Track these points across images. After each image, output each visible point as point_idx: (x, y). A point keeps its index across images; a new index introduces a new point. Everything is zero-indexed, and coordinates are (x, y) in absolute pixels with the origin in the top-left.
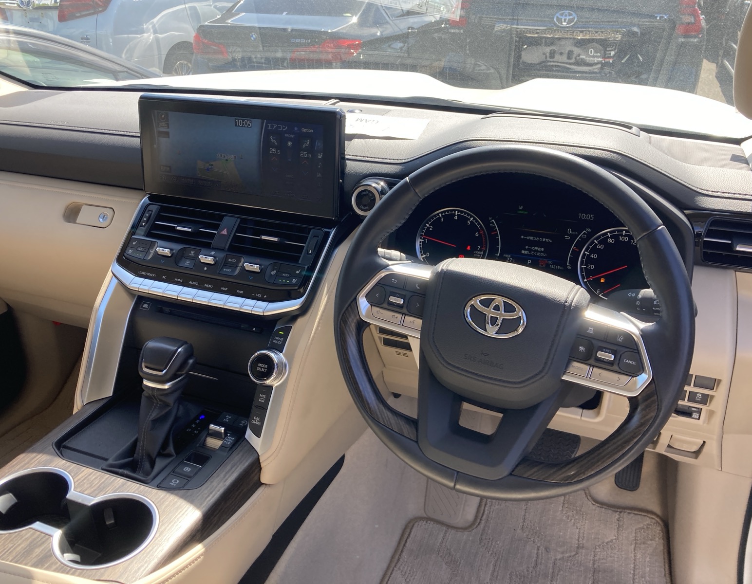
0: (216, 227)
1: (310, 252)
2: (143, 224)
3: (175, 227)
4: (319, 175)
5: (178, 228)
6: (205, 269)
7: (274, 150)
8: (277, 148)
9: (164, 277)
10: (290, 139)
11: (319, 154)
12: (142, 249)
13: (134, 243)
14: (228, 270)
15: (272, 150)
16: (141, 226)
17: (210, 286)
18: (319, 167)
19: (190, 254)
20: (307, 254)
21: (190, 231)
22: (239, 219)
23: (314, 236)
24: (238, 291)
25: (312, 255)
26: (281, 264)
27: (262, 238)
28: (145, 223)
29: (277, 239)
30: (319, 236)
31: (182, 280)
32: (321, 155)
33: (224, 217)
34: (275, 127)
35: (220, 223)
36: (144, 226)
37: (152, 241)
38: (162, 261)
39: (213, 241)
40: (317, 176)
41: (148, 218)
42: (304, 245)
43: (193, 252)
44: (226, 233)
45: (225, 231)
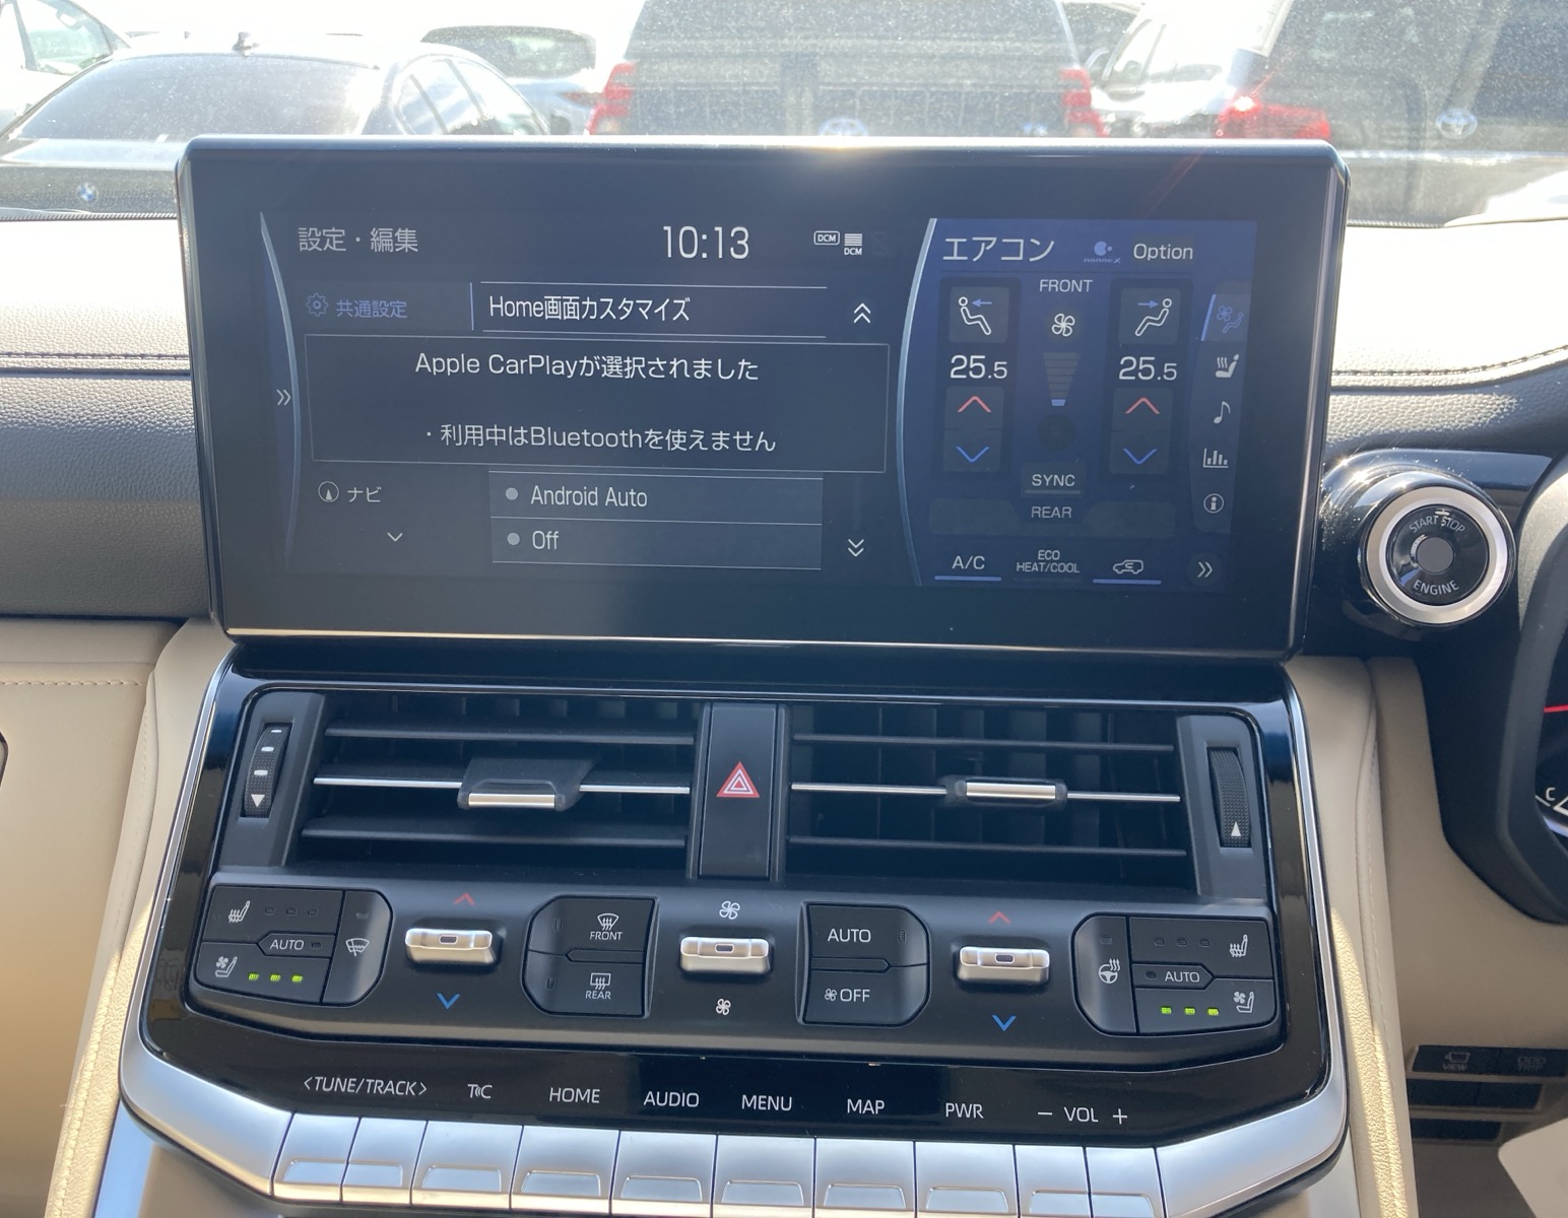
0: (679, 764)
1: (1236, 832)
2: (258, 799)
3: (455, 791)
4: (1215, 461)
5: (477, 800)
6: (723, 1007)
7: (975, 360)
8: (992, 351)
9: (477, 1090)
10: (1068, 303)
11: (1221, 361)
12: (296, 944)
13: (235, 917)
14: (854, 995)
15: (968, 365)
16: (243, 814)
17: (777, 1104)
18: (1218, 420)
19: (598, 935)
20: (1222, 845)
21: (552, 805)
22: (782, 711)
23: (1210, 749)
24: (947, 1104)
25: (1249, 845)
26: (1128, 916)
27: (968, 794)
28: (263, 796)
29: (1052, 788)
30: (1239, 746)
31: (596, 1093)
32: (1234, 364)
33: (707, 709)
34: (988, 248)
35: (688, 741)
36: (264, 812)
37: (344, 891)
38: (448, 1000)
39: (687, 839)
40: (1204, 466)
41: (274, 765)
42: (1177, 799)
43: (609, 917)
44: (748, 791)
45: (740, 778)
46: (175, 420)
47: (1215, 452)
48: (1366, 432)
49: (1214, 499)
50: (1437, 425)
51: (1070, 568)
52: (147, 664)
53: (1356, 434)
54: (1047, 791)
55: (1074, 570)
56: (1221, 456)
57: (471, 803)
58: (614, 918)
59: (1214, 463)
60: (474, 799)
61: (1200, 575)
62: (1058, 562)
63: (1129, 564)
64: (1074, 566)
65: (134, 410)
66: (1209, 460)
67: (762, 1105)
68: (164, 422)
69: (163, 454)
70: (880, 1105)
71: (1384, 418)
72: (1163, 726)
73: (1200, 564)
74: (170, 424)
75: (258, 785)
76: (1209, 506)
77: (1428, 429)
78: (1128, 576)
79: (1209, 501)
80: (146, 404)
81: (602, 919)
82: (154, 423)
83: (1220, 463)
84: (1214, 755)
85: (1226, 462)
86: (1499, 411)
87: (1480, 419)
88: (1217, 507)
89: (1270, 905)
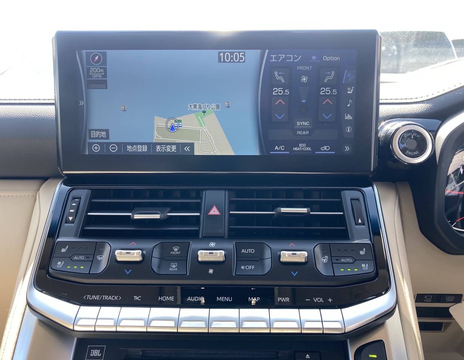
1: (360, 221)
2: (71, 218)
3: (129, 215)
4: (349, 117)
6: (211, 271)
7: (280, 89)
8: (284, 87)
9: (136, 298)
10: (305, 73)
11: (349, 89)
12: (82, 258)
13: (63, 250)
14: (250, 267)
15: (277, 91)
16: (66, 223)
17: (228, 299)
18: (349, 105)
19: (173, 253)
20: (356, 225)
21: (159, 217)
22: (227, 192)
23: (351, 200)
24: (279, 298)
25: (364, 225)
26: (330, 244)
27: (282, 211)
28: (72, 217)
29: (306, 209)
30: (359, 198)
31: (173, 298)
32: (352, 90)
33: (204, 192)
34: (283, 58)
35: (199, 201)
36: (72, 222)
37: (97, 242)
38: (128, 272)
39: (199, 228)
40: (346, 119)
41: (76, 208)
42: (342, 213)
43: (176, 248)
44: (217, 213)
45: (214, 210)
46: (48, 116)
47: (348, 115)
48: (390, 114)
49: (349, 128)
50: (410, 112)
51: (309, 149)
52: (37, 190)
53: (388, 115)
54: (304, 210)
55: (310, 149)
56: (350, 116)
57: (135, 218)
58: (178, 248)
59: (348, 118)
60: (136, 217)
61: (346, 150)
62: (305, 147)
63: (325, 147)
64: (310, 148)
65: (36, 114)
66: (347, 117)
67: (223, 300)
68: (45, 116)
69: (45, 125)
70: (258, 299)
71: (395, 111)
72: (338, 194)
73: (346, 147)
74: (47, 117)
75: (71, 214)
76: (347, 130)
77: (408, 113)
78: (325, 151)
79: (347, 129)
80: (40, 112)
81: (174, 248)
82: (42, 117)
83: (350, 118)
84: (352, 201)
85: (351, 117)
86: (427, 108)
87: (422, 110)
88: (350, 130)
89: (371, 240)
